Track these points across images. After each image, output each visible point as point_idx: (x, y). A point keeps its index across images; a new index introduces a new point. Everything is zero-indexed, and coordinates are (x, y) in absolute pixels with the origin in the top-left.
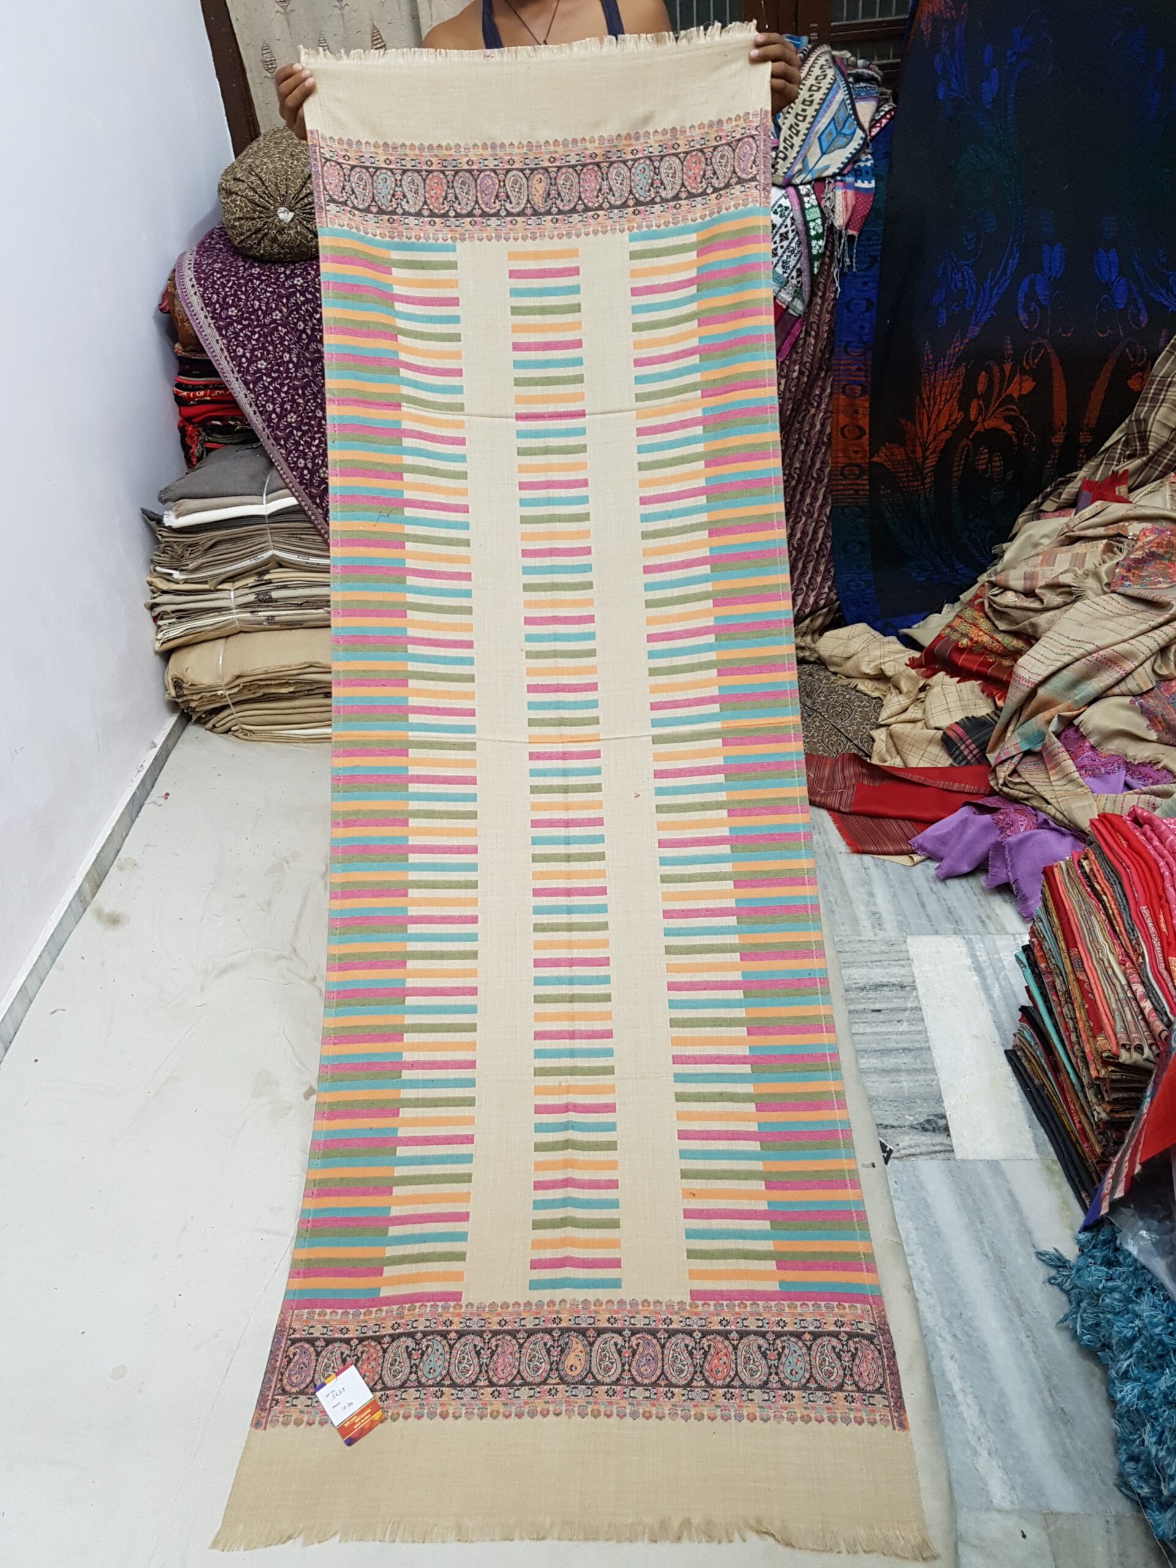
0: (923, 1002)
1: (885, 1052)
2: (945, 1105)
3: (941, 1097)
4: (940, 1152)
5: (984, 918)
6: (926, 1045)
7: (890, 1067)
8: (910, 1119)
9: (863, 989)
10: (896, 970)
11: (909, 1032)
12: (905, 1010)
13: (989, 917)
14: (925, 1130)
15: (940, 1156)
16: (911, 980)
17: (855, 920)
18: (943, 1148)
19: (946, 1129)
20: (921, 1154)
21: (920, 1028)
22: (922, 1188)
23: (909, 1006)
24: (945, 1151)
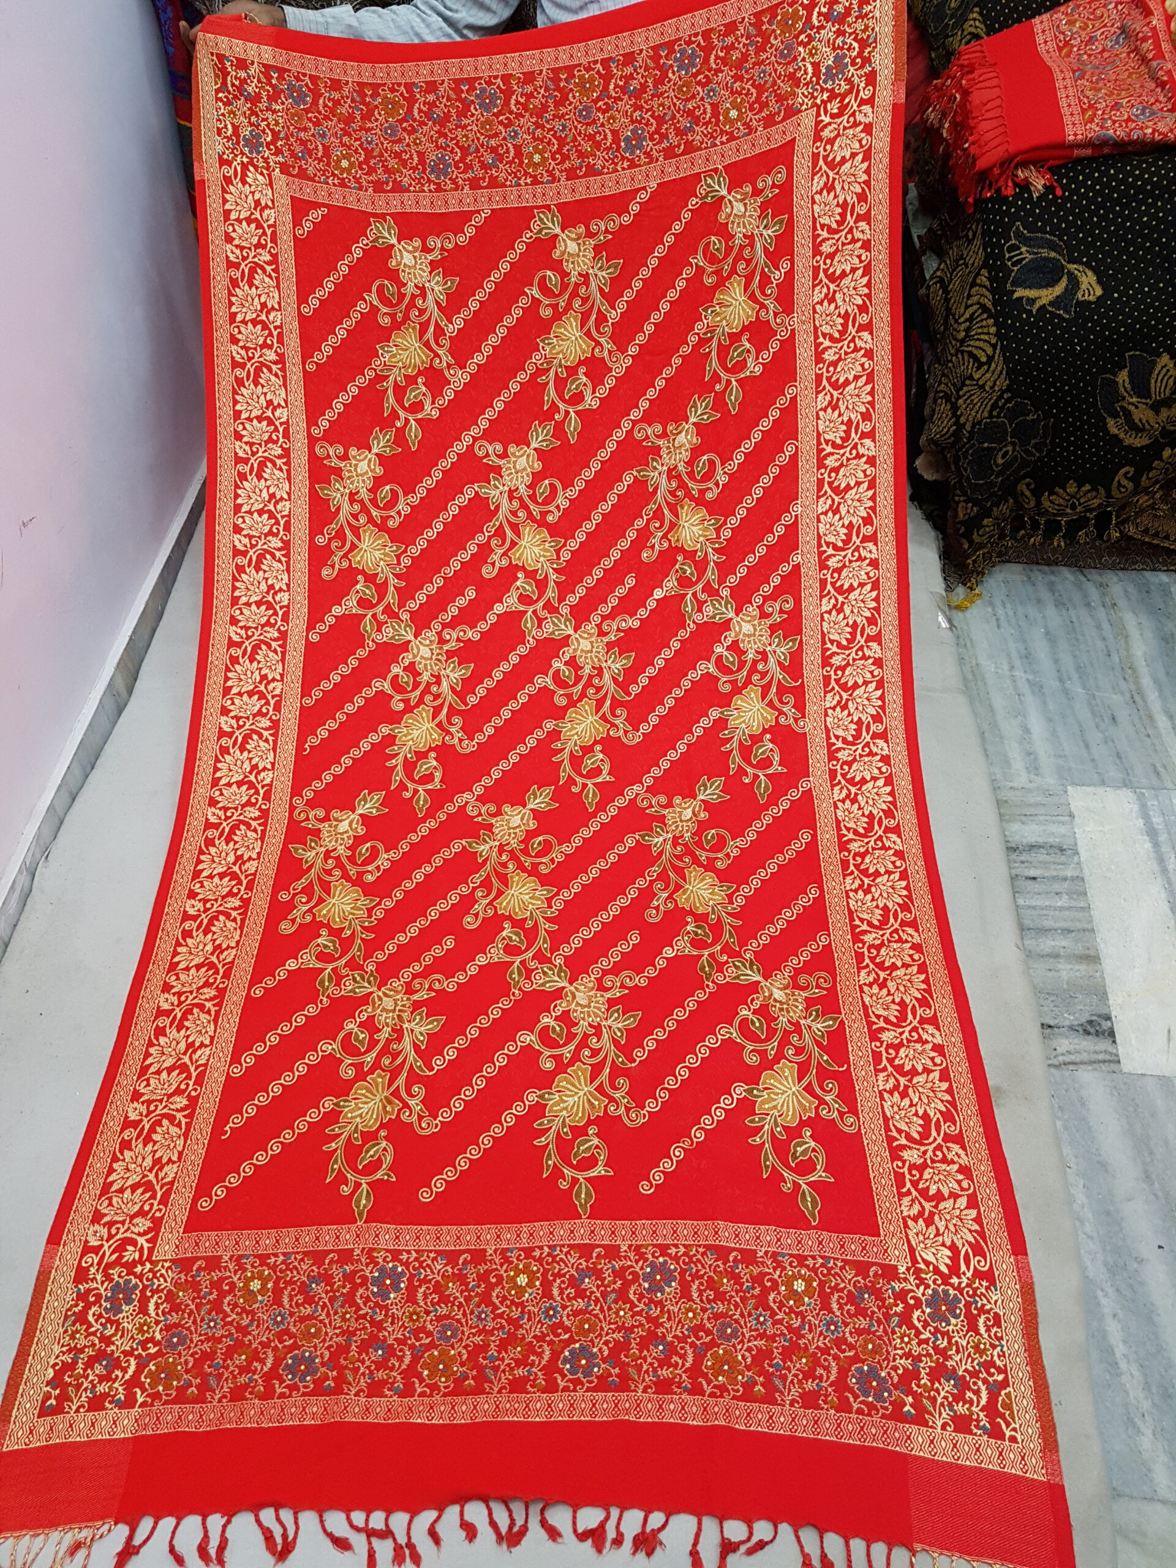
0: (1086, 871)
1: (1043, 931)
2: (1111, 1002)
3: (1105, 993)
4: (1104, 1061)
5: (1161, 769)
6: (1089, 927)
7: (1047, 950)
8: (1069, 1019)
9: (1014, 849)
10: (1053, 828)
11: (1069, 908)
12: (1065, 879)
13: (1165, 767)
14: (1089, 1033)
15: (1104, 1067)
16: (1070, 841)
17: (1007, 763)
18: (1108, 1057)
19: (1112, 1034)
20: (1082, 1063)
21: (1082, 905)
22: (1083, 1104)
23: (1069, 873)
24: (1110, 1061)
